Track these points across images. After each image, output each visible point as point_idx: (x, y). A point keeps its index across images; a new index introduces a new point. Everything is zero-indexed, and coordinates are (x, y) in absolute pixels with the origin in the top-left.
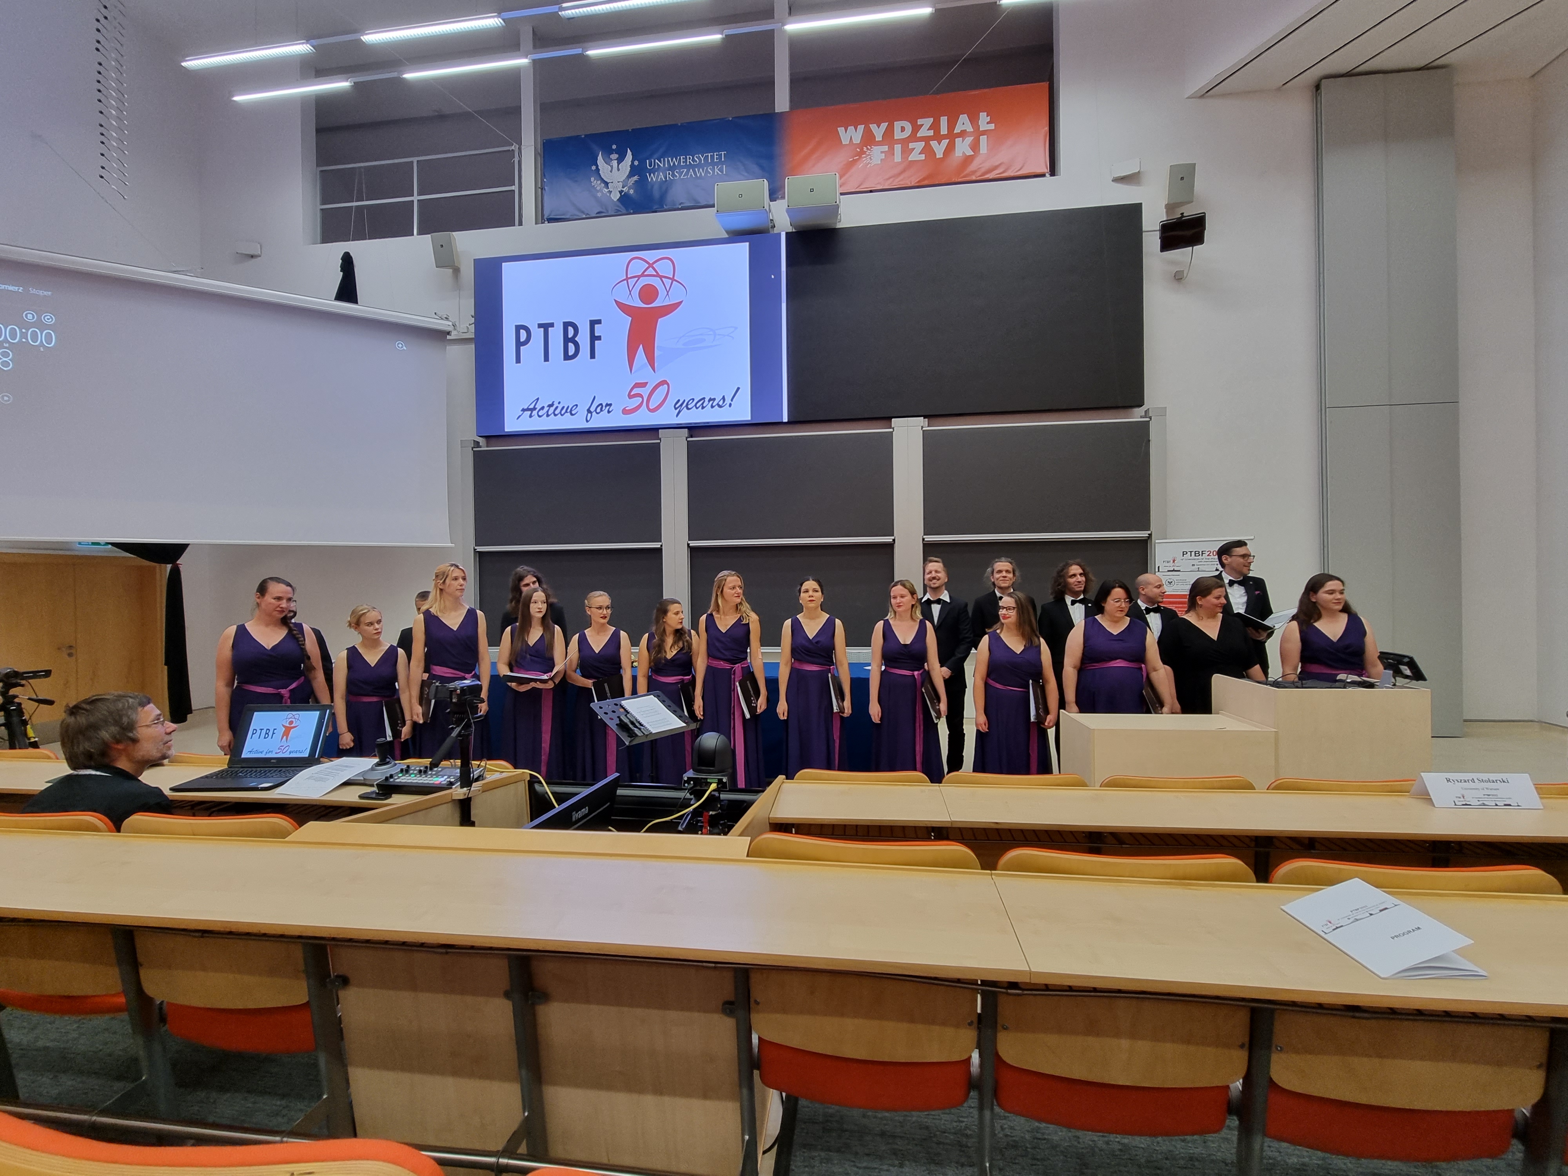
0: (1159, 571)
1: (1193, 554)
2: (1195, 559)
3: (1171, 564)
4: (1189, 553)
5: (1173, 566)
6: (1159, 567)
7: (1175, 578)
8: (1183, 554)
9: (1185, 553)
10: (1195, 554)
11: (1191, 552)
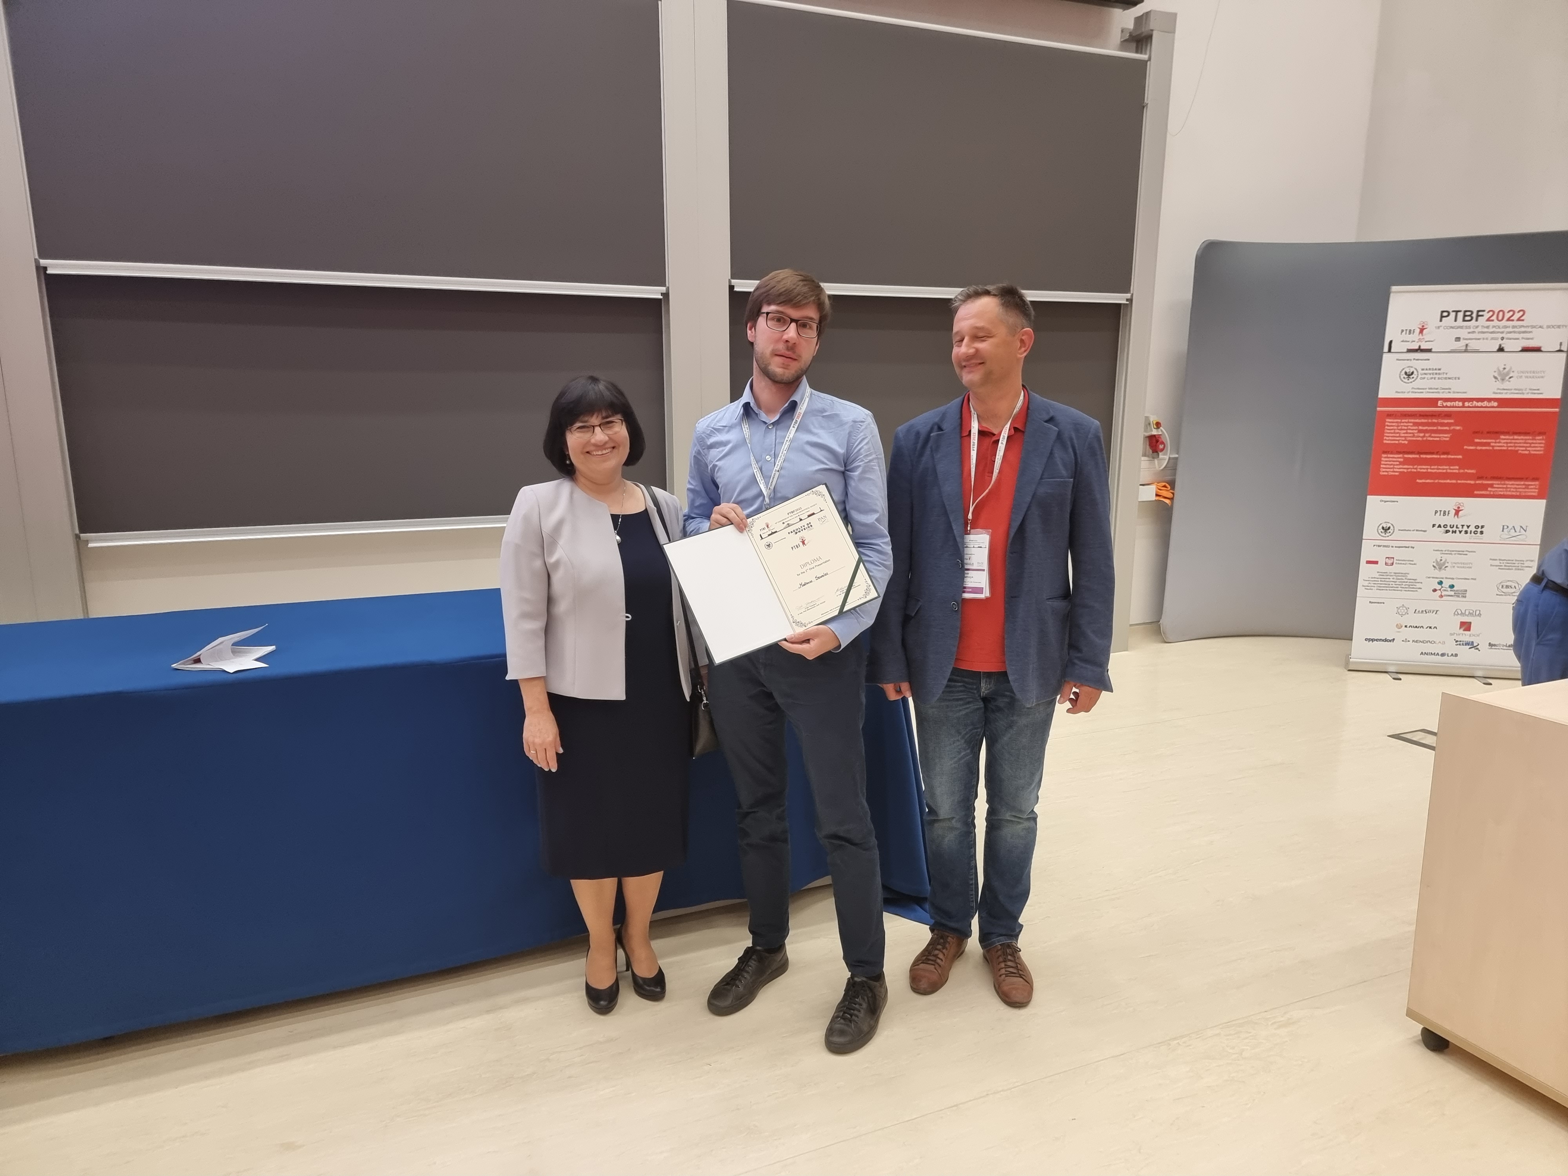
0: (1390, 351)
1: (1460, 315)
2: (1461, 327)
3: (1416, 336)
4: (1453, 315)
5: (1420, 340)
6: (1391, 342)
7: (1419, 365)
8: (1442, 317)
9: (1445, 314)
10: (1465, 316)
11: (1457, 312)
